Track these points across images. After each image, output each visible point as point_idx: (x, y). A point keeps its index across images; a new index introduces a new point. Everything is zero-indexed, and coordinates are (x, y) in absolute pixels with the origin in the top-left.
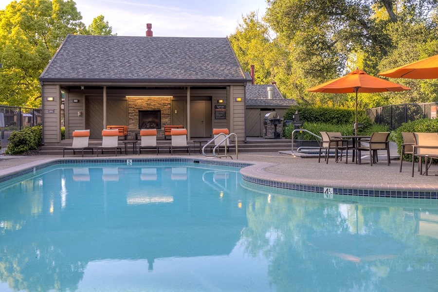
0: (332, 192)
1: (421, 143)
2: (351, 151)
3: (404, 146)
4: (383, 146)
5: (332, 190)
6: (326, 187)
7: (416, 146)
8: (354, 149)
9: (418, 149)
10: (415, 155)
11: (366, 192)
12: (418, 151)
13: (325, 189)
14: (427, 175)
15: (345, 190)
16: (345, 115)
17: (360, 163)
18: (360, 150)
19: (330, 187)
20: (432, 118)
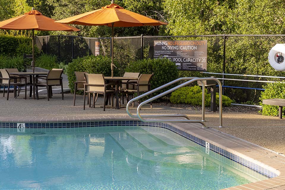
0: (24, 127)
1: (90, 82)
2: (28, 87)
3: (77, 84)
4: (58, 82)
5: (24, 125)
6: (19, 122)
7: (86, 84)
8: (31, 85)
9: (88, 87)
10: (86, 92)
11: (52, 124)
12: (88, 89)
13: (18, 124)
14: (94, 108)
15: (35, 124)
16: (11, 43)
17: (37, 97)
18: (37, 86)
19: (23, 122)
20: (96, 55)
